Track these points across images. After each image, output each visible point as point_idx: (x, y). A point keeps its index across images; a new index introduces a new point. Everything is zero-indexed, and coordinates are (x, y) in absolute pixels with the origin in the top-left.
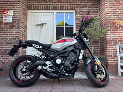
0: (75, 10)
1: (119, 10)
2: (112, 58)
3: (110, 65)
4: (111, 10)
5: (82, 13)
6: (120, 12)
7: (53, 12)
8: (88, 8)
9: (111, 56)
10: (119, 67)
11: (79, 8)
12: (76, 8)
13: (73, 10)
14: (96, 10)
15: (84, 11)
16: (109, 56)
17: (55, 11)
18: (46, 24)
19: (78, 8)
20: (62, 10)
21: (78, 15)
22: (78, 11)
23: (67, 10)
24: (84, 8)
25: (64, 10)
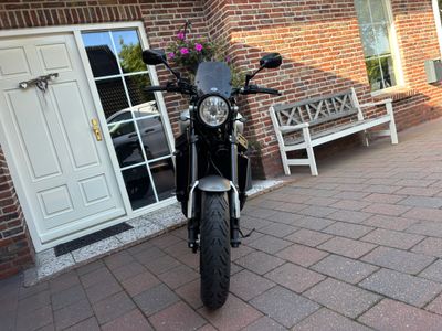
0: (141, 19)
1: (258, 17)
2: (267, 140)
3: (266, 157)
4: (242, 18)
5: (164, 29)
6: (261, 22)
7: (72, 33)
8: (179, 11)
9: (264, 136)
10: (284, 156)
11: (153, 13)
12: (144, 13)
13: (135, 20)
14: (200, 15)
15: (168, 23)
16: (259, 137)
17: (77, 29)
18: (56, 75)
19: (148, 13)
20: (101, 21)
21: (154, 35)
22: (151, 24)
23: (118, 20)
24: (166, 12)
25: (106, 21)
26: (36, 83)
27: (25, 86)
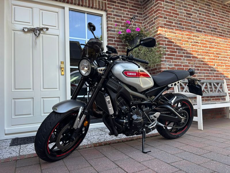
0: (106, 11)
1: (176, 23)
4: (167, 21)
5: (118, 19)
6: (177, 27)
7: (64, 8)
8: (128, 11)
11: (114, 8)
12: (108, 7)
13: (102, 10)
15: (121, 16)
17: (67, 6)
18: (47, 29)
19: (111, 8)
20: (82, 6)
22: (111, 14)
23: (92, 8)
24: (121, 10)
25: (86, 6)
26: (33, 30)
27: (26, 30)
